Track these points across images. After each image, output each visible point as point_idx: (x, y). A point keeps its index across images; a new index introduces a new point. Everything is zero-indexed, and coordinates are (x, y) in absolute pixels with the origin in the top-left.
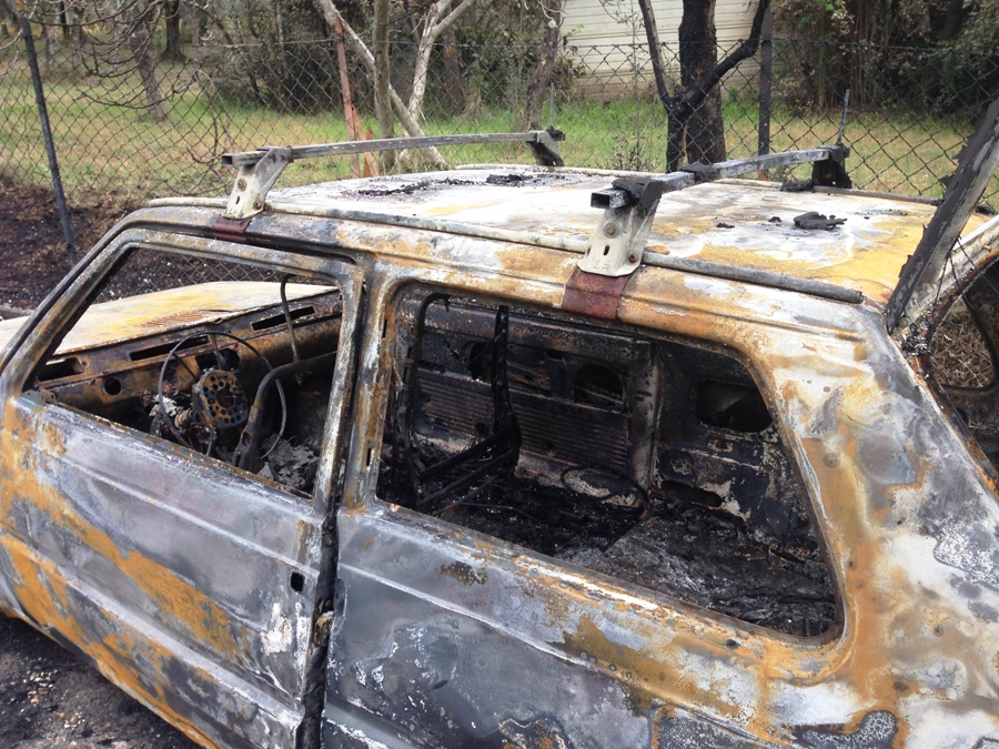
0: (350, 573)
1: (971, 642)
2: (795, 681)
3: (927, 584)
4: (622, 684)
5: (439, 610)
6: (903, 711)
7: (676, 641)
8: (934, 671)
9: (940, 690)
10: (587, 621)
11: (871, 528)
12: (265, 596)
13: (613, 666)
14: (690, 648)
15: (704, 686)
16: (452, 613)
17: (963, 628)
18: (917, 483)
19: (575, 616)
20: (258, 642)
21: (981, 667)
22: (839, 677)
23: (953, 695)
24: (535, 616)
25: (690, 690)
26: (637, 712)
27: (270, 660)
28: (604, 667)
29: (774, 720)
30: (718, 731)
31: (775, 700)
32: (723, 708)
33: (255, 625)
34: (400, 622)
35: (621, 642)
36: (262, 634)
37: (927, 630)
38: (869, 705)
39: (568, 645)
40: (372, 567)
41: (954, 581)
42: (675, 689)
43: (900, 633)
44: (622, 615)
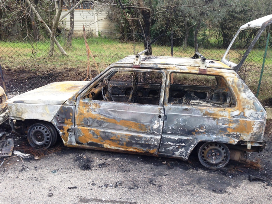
0: (168, 114)
1: (250, 102)
2: (232, 111)
3: (245, 98)
4: (212, 117)
5: (184, 115)
6: (244, 111)
7: (218, 111)
8: (247, 106)
9: (248, 108)
10: (206, 111)
11: (239, 93)
12: (153, 120)
13: (210, 116)
14: (220, 111)
15: (222, 115)
16: (185, 115)
17: (249, 101)
18: (243, 88)
19: (204, 111)
20: (152, 127)
21: (251, 105)
22: (237, 110)
23: (249, 108)
24: (199, 112)
25: (220, 116)
26: (214, 120)
27: (155, 130)
28: (209, 116)
29: (231, 116)
30: (224, 119)
31: (230, 114)
32: (224, 117)
33: (151, 125)
34: (177, 119)
35: (211, 112)
36: (153, 126)
37: (246, 102)
38: (241, 112)
39: (204, 115)
40: (171, 112)
41: (248, 97)
42: (219, 116)
43: (243, 103)
44: (211, 109)
